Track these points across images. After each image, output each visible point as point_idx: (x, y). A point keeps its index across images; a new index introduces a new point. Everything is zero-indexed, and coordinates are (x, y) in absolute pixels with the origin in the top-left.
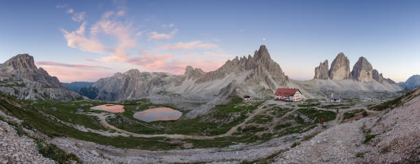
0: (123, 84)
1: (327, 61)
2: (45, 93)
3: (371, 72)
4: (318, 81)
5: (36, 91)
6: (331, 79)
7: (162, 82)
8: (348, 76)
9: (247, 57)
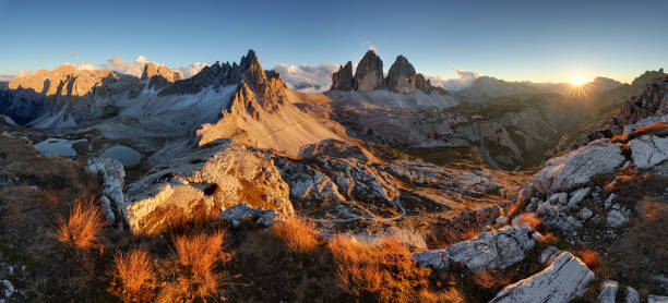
1: (350, 64)
3: (413, 79)
4: (337, 93)
6: (356, 89)
8: (380, 84)
9: (231, 64)
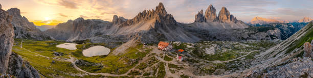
3: (229, 17)
4: (197, 24)
5: (22, 33)
6: (205, 22)
9: (151, 10)
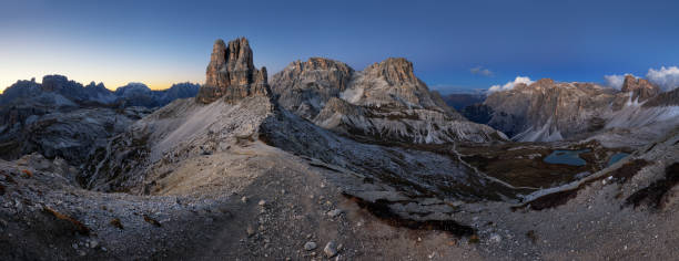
0: (534, 103)
2: (449, 130)
5: (437, 128)
7: (593, 103)
